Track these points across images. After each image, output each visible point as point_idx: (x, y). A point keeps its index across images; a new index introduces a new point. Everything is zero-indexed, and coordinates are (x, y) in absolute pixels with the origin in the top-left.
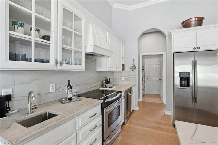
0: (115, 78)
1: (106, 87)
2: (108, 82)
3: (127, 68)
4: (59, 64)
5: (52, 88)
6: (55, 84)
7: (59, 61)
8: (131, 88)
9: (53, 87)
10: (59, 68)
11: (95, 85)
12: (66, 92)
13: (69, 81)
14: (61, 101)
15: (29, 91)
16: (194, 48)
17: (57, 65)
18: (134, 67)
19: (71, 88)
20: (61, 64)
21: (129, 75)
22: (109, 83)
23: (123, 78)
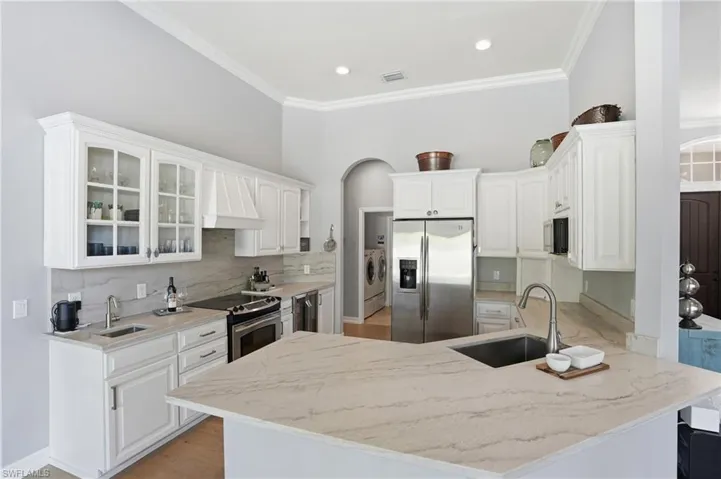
0: (285, 269)
1: (255, 290)
2: (261, 278)
3: (317, 246)
4: (152, 255)
5: (141, 291)
6: (145, 285)
7: (153, 250)
8: (317, 291)
9: (142, 289)
10: (153, 260)
11: (231, 285)
12: (166, 297)
13: (172, 279)
14: (156, 313)
15: (107, 296)
16: (429, 213)
17: (149, 256)
18: (332, 244)
19: (175, 291)
20: (156, 255)
21: (321, 262)
22: (264, 279)
23: (307, 269)
